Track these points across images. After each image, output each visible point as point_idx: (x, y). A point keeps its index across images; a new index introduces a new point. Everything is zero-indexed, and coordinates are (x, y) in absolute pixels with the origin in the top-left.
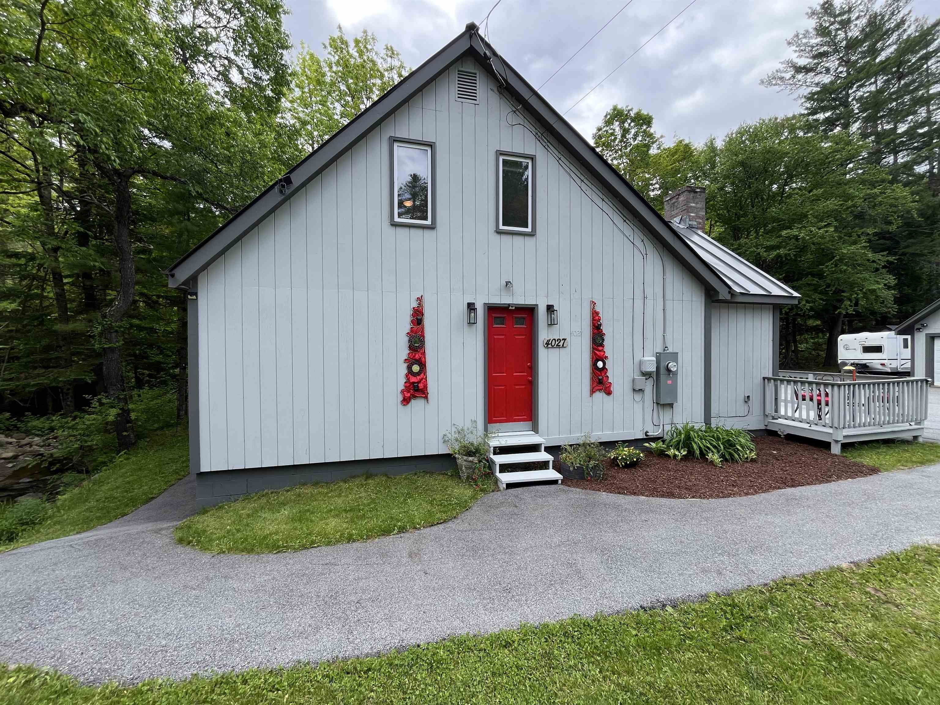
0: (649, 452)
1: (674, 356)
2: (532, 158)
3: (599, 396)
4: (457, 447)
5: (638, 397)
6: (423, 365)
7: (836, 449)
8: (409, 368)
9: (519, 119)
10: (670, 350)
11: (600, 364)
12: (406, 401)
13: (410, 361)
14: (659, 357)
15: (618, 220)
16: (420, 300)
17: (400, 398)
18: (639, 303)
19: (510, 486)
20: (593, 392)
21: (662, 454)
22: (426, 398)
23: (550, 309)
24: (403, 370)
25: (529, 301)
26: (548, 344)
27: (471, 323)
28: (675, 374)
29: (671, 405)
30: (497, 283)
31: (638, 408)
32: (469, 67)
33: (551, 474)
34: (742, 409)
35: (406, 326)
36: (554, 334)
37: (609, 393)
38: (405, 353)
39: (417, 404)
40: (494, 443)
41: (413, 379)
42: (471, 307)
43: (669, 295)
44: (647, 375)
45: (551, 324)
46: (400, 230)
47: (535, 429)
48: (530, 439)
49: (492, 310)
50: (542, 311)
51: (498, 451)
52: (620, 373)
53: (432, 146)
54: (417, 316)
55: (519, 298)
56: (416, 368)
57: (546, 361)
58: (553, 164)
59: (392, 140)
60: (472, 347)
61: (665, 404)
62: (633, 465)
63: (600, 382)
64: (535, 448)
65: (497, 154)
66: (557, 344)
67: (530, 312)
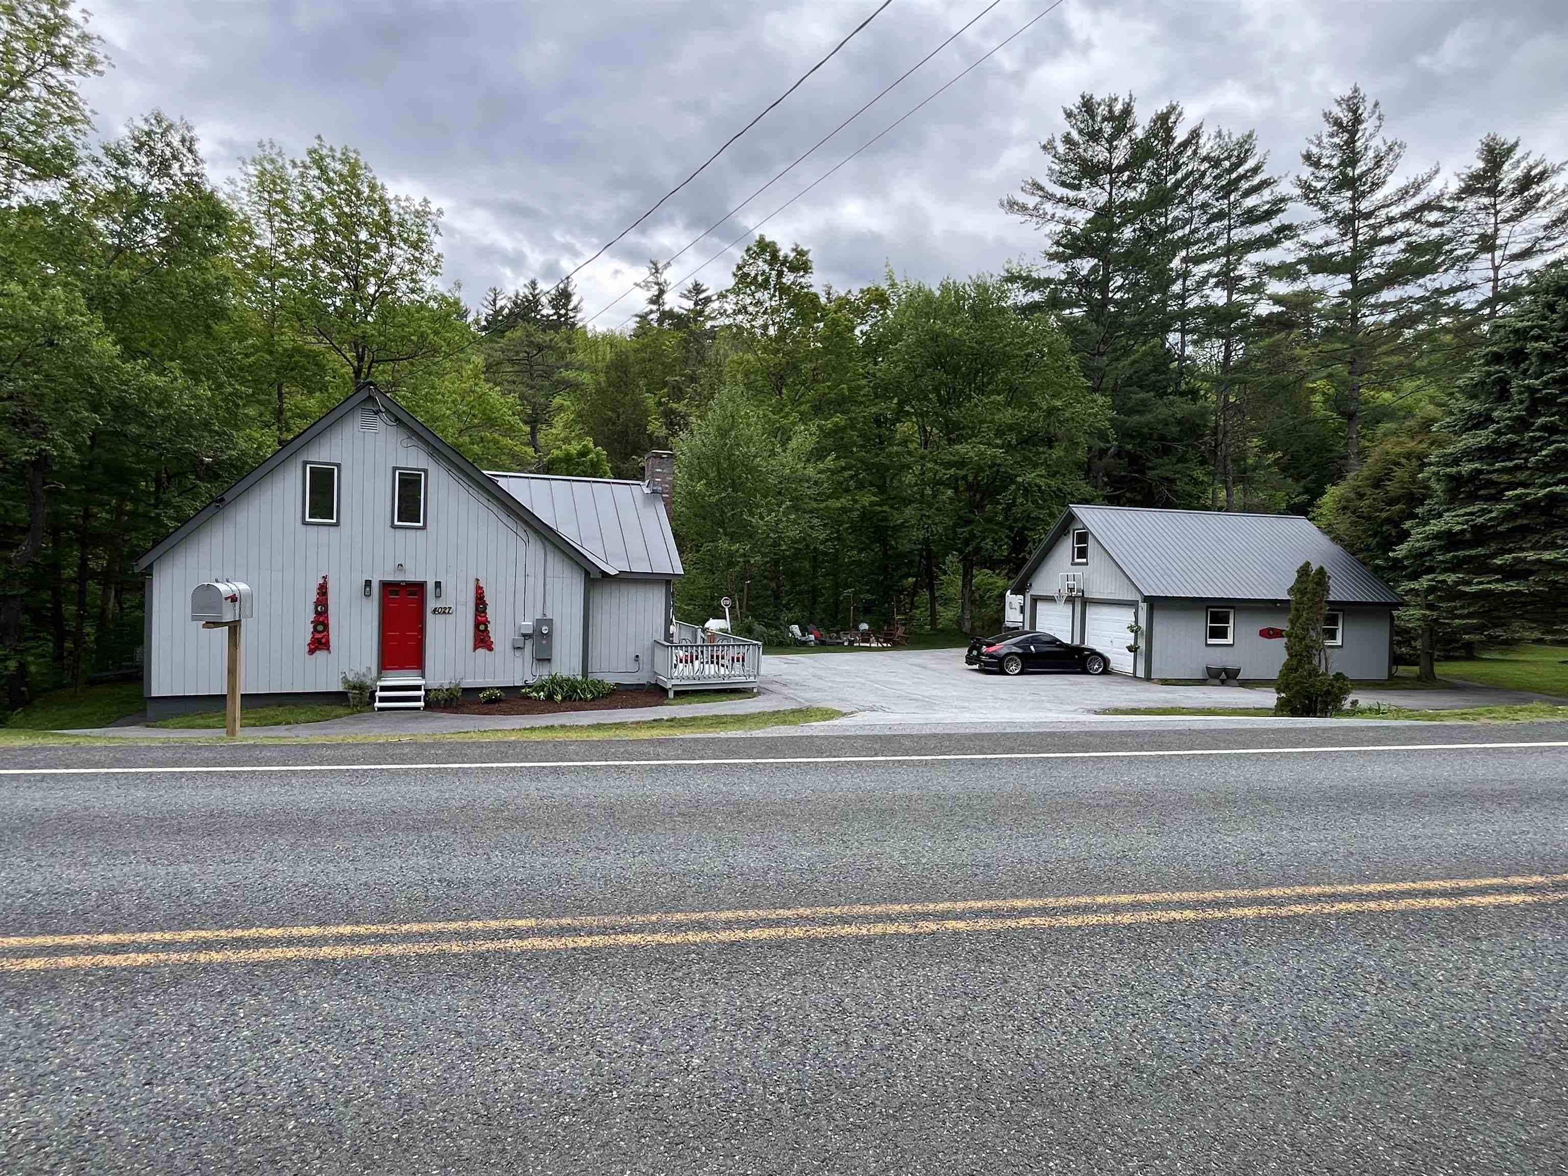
0: (519, 695)
1: (549, 623)
2: (425, 471)
3: (481, 651)
4: (351, 686)
5: (518, 653)
6: (326, 627)
7: (671, 694)
8: (315, 628)
10: (549, 617)
11: (482, 627)
12: (312, 652)
13: (316, 623)
14: (536, 622)
15: (503, 516)
16: (325, 578)
17: (307, 649)
18: (520, 579)
20: (475, 649)
22: (328, 649)
23: (438, 585)
24: (310, 628)
25: (420, 579)
26: (435, 611)
27: (367, 595)
28: (551, 636)
29: (549, 660)
30: (390, 566)
31: (519, 661)
33: (420, 704)
34: (632, 667)
35: (313, 596)
36: (440, 604)
37: (491, 649)
38: (312, 616)
39: (320, 655)
40: (383, 683)
41: (318, 636)
42: (368, 583)
43: (549, 573)
44: (526, 636)
45: (438, 596)
46: (309, 527)
47: (423, 676)
48: (418, 682)
49: (387, 586)
50: (430, 586)
51: (383, 689)
52: (499, 632)
53: (338, 466)
54: (323, 590)
55: (411, 576)
56: (320, 628)
57: (434, 625)
58: (443, 474)
59: (305, 463)
60: (371, 611)
61: (544, 659)
62: (491, 701)
63: (482, 639)
64: (418, 688)
65: (395, 469)
66: (445, 611)
67: (420, 587)
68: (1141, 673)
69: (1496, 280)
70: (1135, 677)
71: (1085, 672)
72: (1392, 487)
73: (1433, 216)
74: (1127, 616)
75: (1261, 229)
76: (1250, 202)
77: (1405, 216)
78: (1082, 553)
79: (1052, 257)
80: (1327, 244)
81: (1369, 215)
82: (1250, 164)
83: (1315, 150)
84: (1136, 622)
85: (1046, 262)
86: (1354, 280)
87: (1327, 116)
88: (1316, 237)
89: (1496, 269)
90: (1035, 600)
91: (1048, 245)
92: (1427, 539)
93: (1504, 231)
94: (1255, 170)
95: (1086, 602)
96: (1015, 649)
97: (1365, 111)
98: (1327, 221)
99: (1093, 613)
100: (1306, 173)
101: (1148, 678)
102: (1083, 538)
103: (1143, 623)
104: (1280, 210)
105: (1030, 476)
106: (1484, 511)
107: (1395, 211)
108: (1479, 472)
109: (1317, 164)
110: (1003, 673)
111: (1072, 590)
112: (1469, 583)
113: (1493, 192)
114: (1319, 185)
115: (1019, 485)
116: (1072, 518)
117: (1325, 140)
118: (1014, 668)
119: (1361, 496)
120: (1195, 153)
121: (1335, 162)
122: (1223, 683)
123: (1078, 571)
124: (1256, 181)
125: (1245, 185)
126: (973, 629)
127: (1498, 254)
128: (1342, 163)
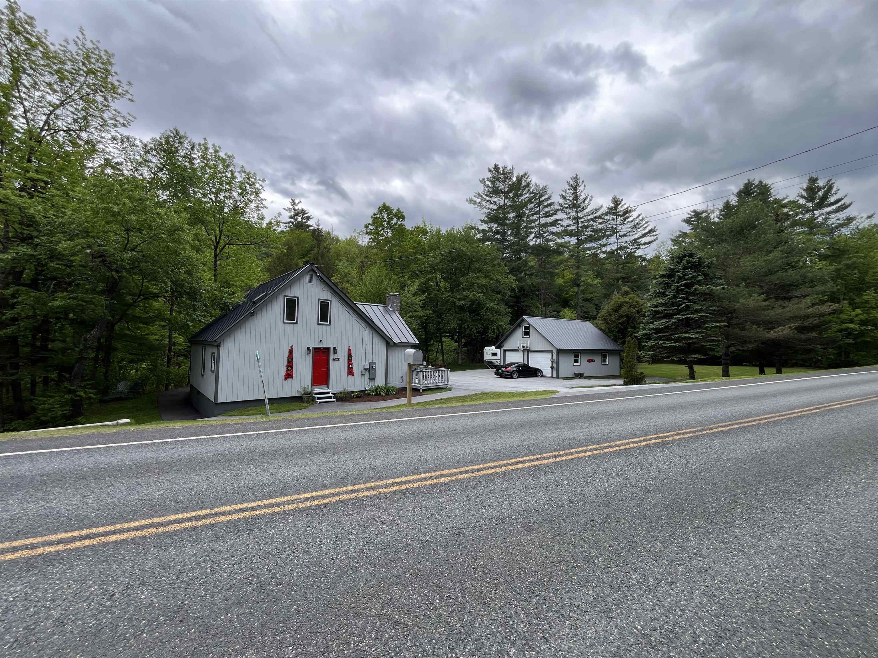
0: (366, 394)
1: (374, 363)
2: (330, 301)
3: (350, 376)
4: (303, 393)
5: (363, 377)
6: (292, 367)
7: (421, 391)
8: (287, 369)
9: (327, 288)
10: (374, 361)
11: (351, 366)
12: (286, 379)
13: (288, 366)
14: (370, 363)
15: (358, 320)
16: (292, 347)
17: (284, 378)
18: (364, 346)
19: (320, 403)
20: (348, 375)
21: (369, 394)
22: (292, 378)
23: (334, 348)
24: (285, 369)
25: (328, 346)
26: (333, 360)
27: (308, 354)
28: (375, 369)
29: (374, 379)
30: (317, 341)
31: (363, 380)
32: (311, 273)
33: (333, 400)
34: (400, 380)
35: (287, 355)
36: (336, 357)
37: (353, 375)
38: (286, 363)
39: (289, 380)
40: (315, 392)
41: (288, 372)
42: (308, 348)
43: (374, 343)
44: (366, 369)
45: (335, 353)
46: (286, 324)
47: (328, 388)
48: (327, 390)
49: (315, 349)
50: (332, 349)
51: (316, 394)
52: (357, 369)
53: (298, 298)
54: (291, 352)
55: (324, 345)
56: (289, 368)
57: (333, 365)
58: (337, 302)
59: (285, 296)
60: (308, 361)
61: (372, 379)
62: (359, 397)
63: (350, 372)
64: (328, 393)
65: (319, 299)
66: (337, 360)
67: (328, 349)
68: (555, 375)
69: (618, 243)
70: (552, 377)
71: (537, 376)
72: (621, 312)
73: (600, 221)
74: (549, 356)
75: (549, 220)
76: (546, 210)
77: (592, 220)
78: (527, 334)
79: (482, 221)
80: (569, 226)
81: (581, 218)
82: (546, 197)
83: (564, 194)
84: (552, 357)
85: (480, 223)
86: (578, 239)
87: (568, 183)
88: (565, 223)
89: (617, 239)
90: (505, 351)
91: (483, 217)
92: (650, 330)
93: (619, 227)
94: (549, 198)
95: (529, 351)
96: (515, 369)
97: (580, 182)
98: (568, 218)
99: (531, 355)
100: (561, 201)
101: (558, 377)
102: (527, 328)
103: (555, 358)
104: (556, 214)
105: (491, 304)
106: (668, 322)
107: (589, 217)
108: (665, 310)
109: (565, 199)
110: (512, 378)
111: (524, 347)
112: (665, 343)
113: (615, 214)
114: (566, 206)
115: (488, 308)
116: (523, 320)
117: (568, 191)
118: (515, 376)
119: (610, 315)
120: (529, 190)
121: (571, 199)
122: (580, 378)
123: (527, 340)
124: (549, 202)
125: (545, 204)
126: (462, 363)
127: (618, 234)
128: (573, 199)
